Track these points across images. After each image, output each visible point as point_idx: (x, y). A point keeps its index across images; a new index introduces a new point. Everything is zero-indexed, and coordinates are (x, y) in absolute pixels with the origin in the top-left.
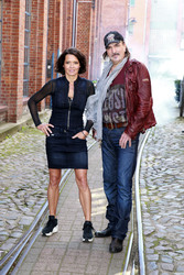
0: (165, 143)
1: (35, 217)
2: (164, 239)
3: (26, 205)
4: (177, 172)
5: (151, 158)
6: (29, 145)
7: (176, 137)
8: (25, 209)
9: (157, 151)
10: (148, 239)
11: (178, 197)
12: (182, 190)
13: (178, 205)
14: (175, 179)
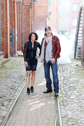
0: (68, 71)
1: (8, 111)
2: (71, 118)
3: (3, 105)
4: (75, 85)
5: (62, 78)
6: (3, 75)
7: (73, 68)
8: (3, 108)
9: (65, 75)
10: (64, 119)
11: (76, 97)
12: (78, 94)
13: (77, 101)
14: (74, 88)
